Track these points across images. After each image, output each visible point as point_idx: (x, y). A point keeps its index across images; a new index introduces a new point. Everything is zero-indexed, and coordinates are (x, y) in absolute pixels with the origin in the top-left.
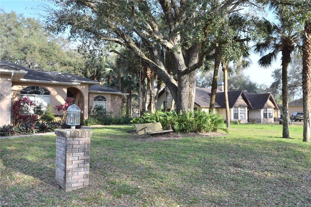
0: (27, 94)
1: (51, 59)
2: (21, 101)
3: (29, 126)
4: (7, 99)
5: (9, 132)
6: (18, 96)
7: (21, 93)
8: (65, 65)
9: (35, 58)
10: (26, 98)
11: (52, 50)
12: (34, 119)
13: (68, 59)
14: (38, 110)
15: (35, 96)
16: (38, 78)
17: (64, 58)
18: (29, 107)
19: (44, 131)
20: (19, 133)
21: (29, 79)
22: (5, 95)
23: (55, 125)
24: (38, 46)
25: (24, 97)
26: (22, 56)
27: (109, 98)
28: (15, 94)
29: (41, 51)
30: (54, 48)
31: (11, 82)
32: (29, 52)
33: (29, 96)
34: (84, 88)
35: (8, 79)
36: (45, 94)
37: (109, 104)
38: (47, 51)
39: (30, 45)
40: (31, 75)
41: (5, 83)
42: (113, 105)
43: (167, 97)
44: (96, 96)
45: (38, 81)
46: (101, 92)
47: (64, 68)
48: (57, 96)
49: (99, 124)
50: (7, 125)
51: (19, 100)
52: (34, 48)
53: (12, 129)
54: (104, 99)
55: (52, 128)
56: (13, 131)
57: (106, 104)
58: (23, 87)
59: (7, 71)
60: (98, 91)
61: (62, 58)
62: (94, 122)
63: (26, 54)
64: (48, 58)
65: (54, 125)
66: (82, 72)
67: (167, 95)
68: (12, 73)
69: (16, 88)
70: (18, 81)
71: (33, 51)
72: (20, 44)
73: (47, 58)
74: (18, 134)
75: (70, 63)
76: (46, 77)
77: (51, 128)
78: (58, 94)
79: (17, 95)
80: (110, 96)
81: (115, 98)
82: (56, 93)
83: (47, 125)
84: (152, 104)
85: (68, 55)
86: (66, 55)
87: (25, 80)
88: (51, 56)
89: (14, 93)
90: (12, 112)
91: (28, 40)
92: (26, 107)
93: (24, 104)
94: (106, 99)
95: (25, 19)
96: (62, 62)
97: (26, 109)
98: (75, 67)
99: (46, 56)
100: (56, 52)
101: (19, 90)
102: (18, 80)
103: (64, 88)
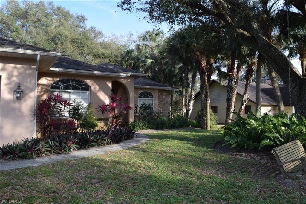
0: (59, 89)
1: (84, 50)
2: (52, 100)
3: (65, 141)
4: (30, 97)
5: (32, 152)
6: (47, 93)
7: (51, 88)
8: (100, 57)
9: (66, 49)
10: (59, 95)
11: (84, 40)
12: (71, 127)
13: (101, 50)
14: (75, 112)
15: (70, 92)
16: (73, 67)
17: (97, 49)
18: (63, 108)
19: (86, 145)
20: (50, 152)
21: (63, 68)
22: (27, 92)
23: (101, 137)
24: (69, 36)
25: (56, 93)
26: (52, 47)
27: (156, 94)
28: (43, 90)
29: (73, 41)
30: (87, 38)
31: (36, 71)
32: (59, 43)
33: (63, 92)
34: (129, 82)
35: (33, 67)
36: (82, 89)
37: (157, 102)
38: (80, 41)
39: (60, 35)
40: (65, 64)
41: (27, 72)
42: (161, 103)
43: (231, 93)
44: (141, 92)
45: (74, 71)
46: (148, 87)
47: (98, 61)
48: (99, 92)
49: (149, 128)
50: (30, 138)
51: (49, 98)
52: (66, 38)
53: (38, 146)
54: (150, 95)
55: (98, 140)
56: (39, 149)
57: (152, 102)
58: (53, 80)
59: (29, 52)
60: (145, 86)
61: (96, 50)
62: (143, 125)
63: (56, 44)
64: (81, 49)
65: (100, 135)
67: (231, 90)
68: (37, 55)
69: (44, 81)
70: (46, 72)
71: (64, 41)
72: (50, 34)
73: (79, 49)
74: (48, 153)
75: (103, 54)
76: (84, 66)
77: (96, 141)
78: (101, 89)
79: (46, 91)
80: (157, 92)
81: (163, 94)
82: (97, 88)
83: (91, 136)
84: (208, 101)
85: (102, 46)
86: (99, 46)
87: (57, 69)
88: (84, 46)
89: (42, 88)
90: (38, 117)
91: (59, 29)
92: (59, 108)
93: (56, 103)
94: (152, 95)
95: (54, 8)
96: (96, 54)
97: (59, 110)
98: (109, 60)
99: (78, 47)
100: (89, 43)
101: (48, 83)
102: (48, 69)
103: (108, 81)
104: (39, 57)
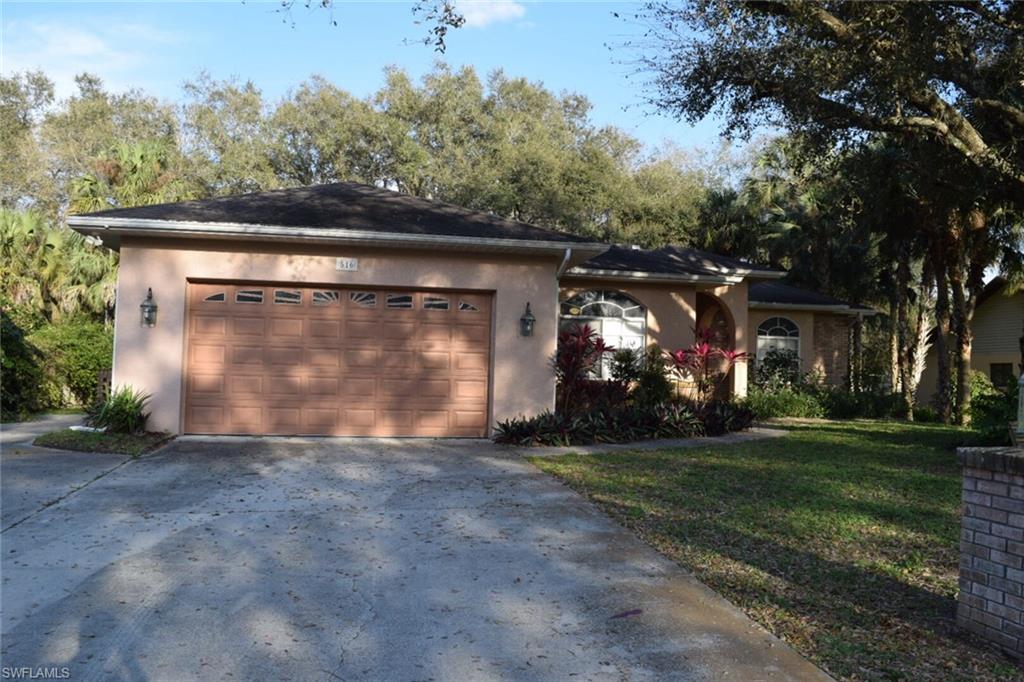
4: (547, 332)
5: (564, 435)
8: (638, 218)
11: (594, 172)
13: (642, 200)
14: (623, 366)
15: (601, 322)
17: (631, 197)
19: (653, 432)
24: (557, 163)
27: (806, 326)
31: (557, 279)
33: (585, 320)
36: (628, 314)
37: (809, 346)
39: (533, 164)
42: (821, 351)
44: (765, 319)
46: (783, 306)
47: (634, 230)
52: (548, 171)
54: (790, 329)
55: (677, 424)
57: (797, 346)
60: (774, 303)
61: (626, 198)
65: (681, 414)
66: (691, 241)
68: (565, 250)
75: (647, 211)
80: (810, 319)
81: (828, 325)
84: (965, 346)
85: (640, 186)
86: (633, 187)
88: (594, 192)
94: (796, 328)
95: (507, 85)
96: (627, 210)
104: (568, 252)
